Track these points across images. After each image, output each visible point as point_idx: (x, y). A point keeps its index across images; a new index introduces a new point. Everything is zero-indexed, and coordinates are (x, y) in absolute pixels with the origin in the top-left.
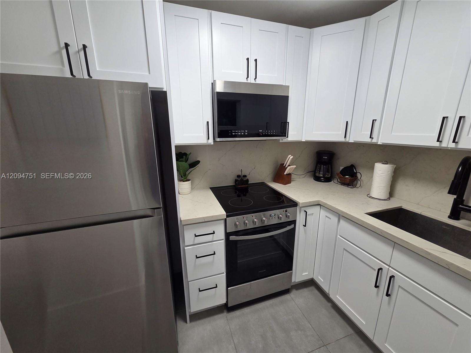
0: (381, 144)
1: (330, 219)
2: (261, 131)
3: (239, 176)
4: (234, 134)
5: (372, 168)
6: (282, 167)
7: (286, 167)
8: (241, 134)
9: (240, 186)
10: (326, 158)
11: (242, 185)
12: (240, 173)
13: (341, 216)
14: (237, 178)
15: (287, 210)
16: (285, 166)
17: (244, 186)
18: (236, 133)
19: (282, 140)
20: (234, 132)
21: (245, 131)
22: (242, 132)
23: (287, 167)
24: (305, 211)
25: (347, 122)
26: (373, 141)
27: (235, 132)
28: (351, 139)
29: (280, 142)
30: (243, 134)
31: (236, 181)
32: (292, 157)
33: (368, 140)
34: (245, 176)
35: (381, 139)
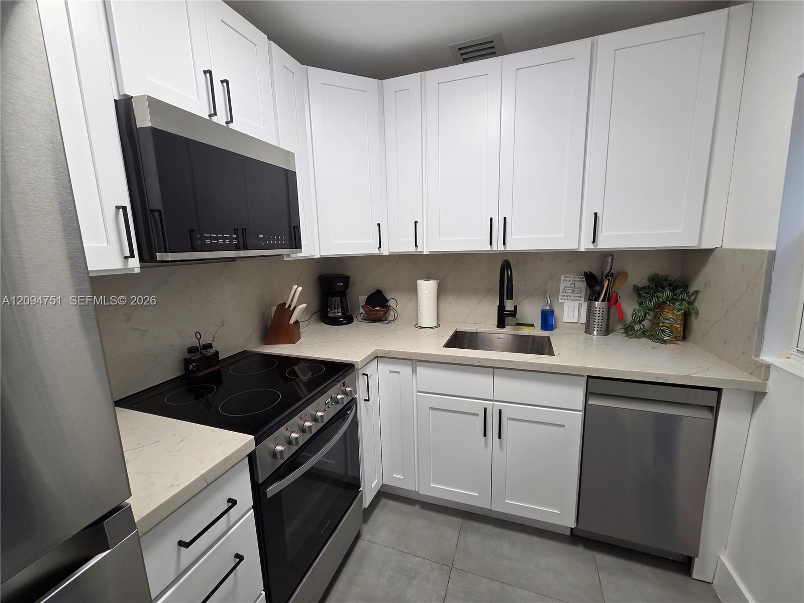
0: (428, 253)
1: (399, 372)
2: (262, 236)
3: (192, 350)
4: (208, 241)
6: (284, 311)
7: (291, 309)
8: (224, 241)
9: (202, 373)
10: (342, 284)
11: (208, 367)
12: (194, 342)
14: (189, 356)
16: (290, 306)
17: (213, 369)
18: (214, 238)
19: (288, 255)
20: (208, 238)
21: (231, 236)
22: (227, 238)
23: (295, 308)
24: (364, 374)
26: (418, 250)
27: (211, 238)
28: (385, 251)
29: (285, 260)
30: (227, 241)
31: (187, 362)
32: (300, 289)
33: (410, 248)
34: (209, 346)
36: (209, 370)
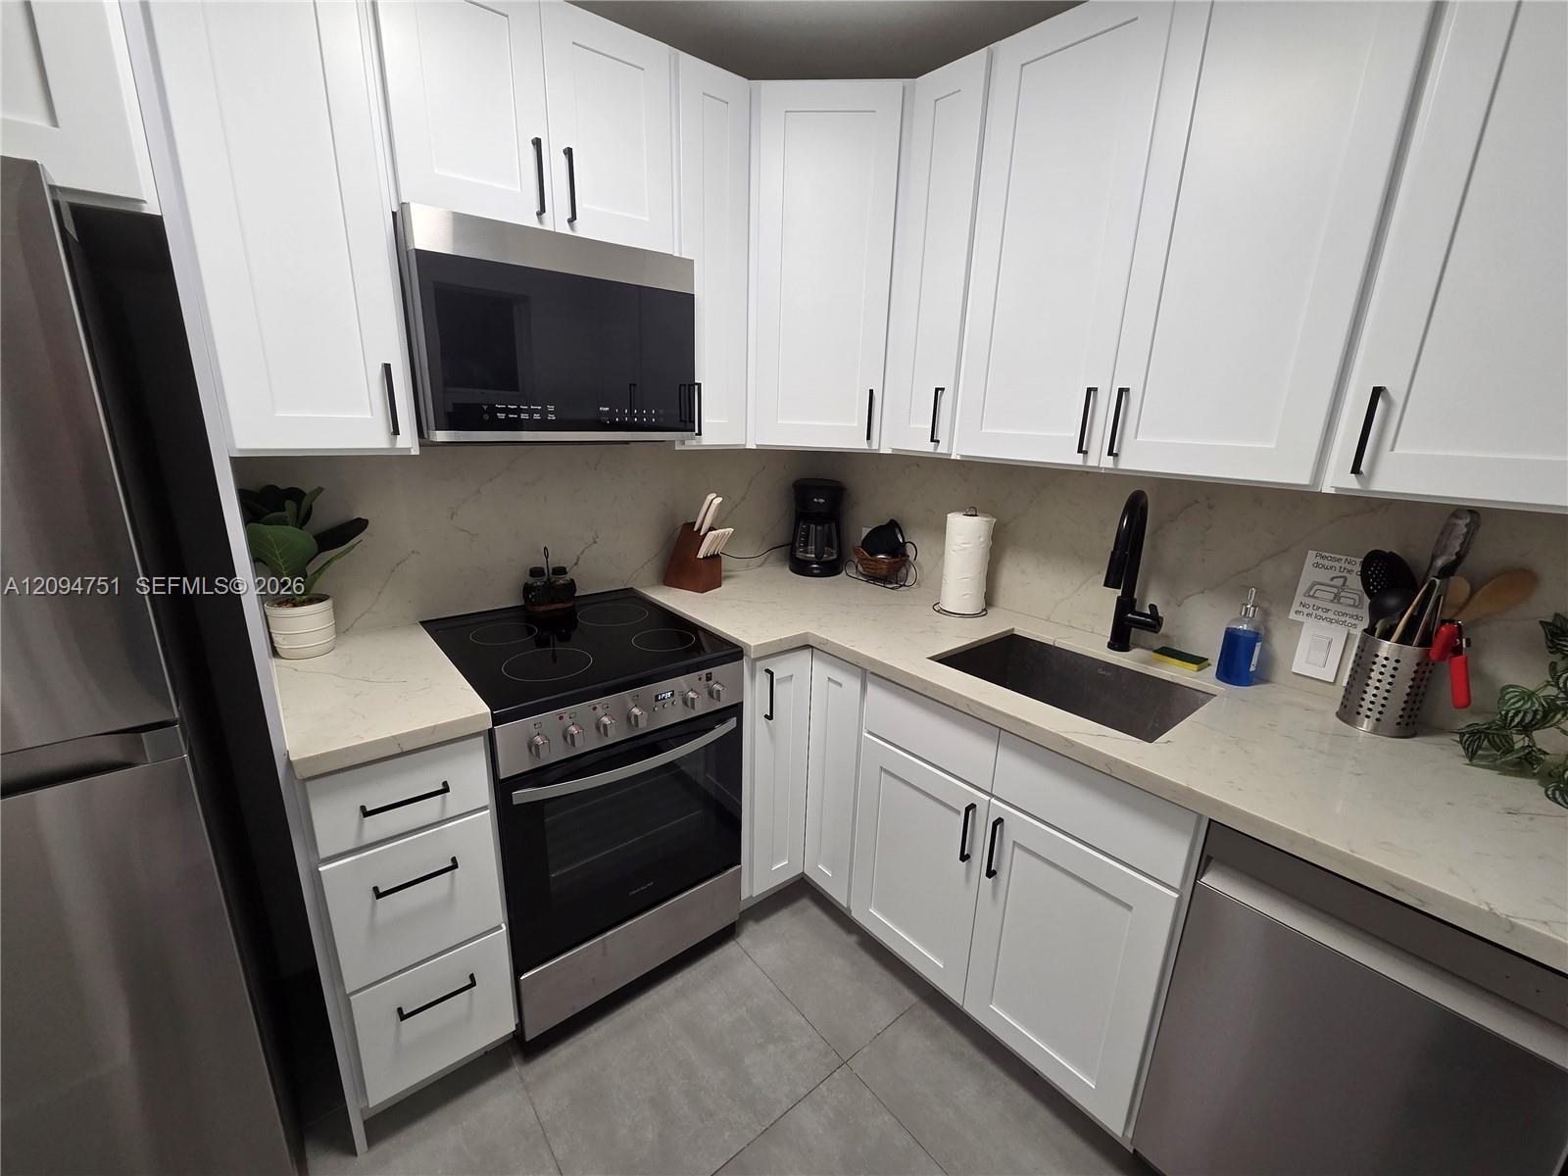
0: (958, 458)
1: (840, 685)
2: (607, 409)
3: (536, 572)
4: (502, 416)
5: (941, 529)
6: (690, 536)
7: (702, 534)
8: (531, 416)
9: (542, 608)
10: (822, 501)
11: (552, 601)
12: (540, 562)
13: (870, 674)
14: (531, 580)
15: (711, 673)
16: (700, 529)
17: (560, 606)
18: (513, 411)
19: (683, 442)
20: (501, 411)
21: (545, 408)
22: (536, 411)
23: (706, 534)
24: (767, 671)
25: (871, 391)
26: (938, 451)
27: (507, 411)
28: (886, 443)
29: (677, 448)
30: (537, 416)
31: (527, 589)
32: (720, 500)
33: (923, 445)
34: (561, 571)
35: (958, 446)
36: (554, 607)
